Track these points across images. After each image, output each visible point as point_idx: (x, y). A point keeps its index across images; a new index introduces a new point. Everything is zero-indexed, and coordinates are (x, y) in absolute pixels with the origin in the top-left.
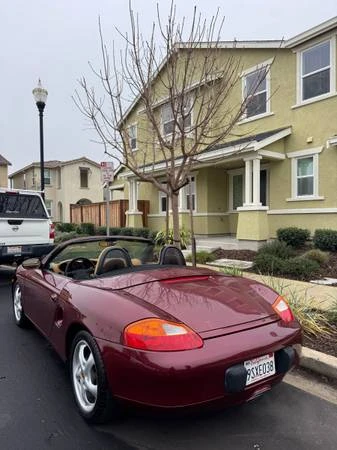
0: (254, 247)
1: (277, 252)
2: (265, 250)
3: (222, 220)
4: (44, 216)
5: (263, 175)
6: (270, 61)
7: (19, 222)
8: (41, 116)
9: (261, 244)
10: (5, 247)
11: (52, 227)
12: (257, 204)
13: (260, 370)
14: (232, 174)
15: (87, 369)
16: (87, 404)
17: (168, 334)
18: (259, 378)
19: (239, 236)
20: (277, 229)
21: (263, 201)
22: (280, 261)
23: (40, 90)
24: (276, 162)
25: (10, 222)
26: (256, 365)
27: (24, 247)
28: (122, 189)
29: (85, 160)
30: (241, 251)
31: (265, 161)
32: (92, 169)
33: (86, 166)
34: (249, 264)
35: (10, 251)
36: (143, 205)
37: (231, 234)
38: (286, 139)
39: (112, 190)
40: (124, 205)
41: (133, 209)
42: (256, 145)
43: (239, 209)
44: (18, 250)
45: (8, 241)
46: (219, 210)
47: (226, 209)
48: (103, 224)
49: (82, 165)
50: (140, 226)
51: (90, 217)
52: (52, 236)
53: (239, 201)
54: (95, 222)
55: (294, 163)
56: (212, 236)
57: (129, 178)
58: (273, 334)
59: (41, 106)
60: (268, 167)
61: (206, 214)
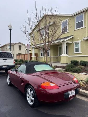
0: (65, 65)
1: (71, 66)
2: (68, 66)
3: (56, 58)
4: (12, 58)
5: (67, 47)
6: (68, 19)
7: (6, 60)
8: (10, 32)
9: (67, 64)
10: (2, 66)
11: (14, 61)
12: (65, 54)
14: (59, 47)
15: (31, 95)
17: (51, 85)
18: (71, 95)
19: (61, 63)
20: (70, 60)
21: (67, 53)
22: (72, 68)
23: (10, 26)
24: (70, 44)
25: (4, 60)
27: (7, 66)
28: (30, 51)
29: (20, 43)
30: (62, 66)
31: (67, 44)
32: (22, 45)
33: (20, 44)
34: (64, 69)
35: (4, 67)
36: (36, 55)
37: (58, 62)
38: (72, 38)
39: (28, 51)
40: (31, 54)
41: (33, 56)
42: (65, 40)
43: (61, 56)
44: (6, 67)
45: (3, 64)
46: (56, 56)
48: (26, 60)
49: (19, 44)
50: (35, 60)
51: (22, 58)
52: (14, 63)
53: (61, 54)
55: (75, 44)
56: (54, 62)
57: (32, 48)
59: (10, 30)
61: (52, 57)
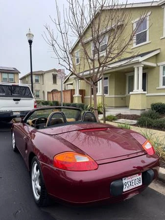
0: (138, 113)
1: (150, 115)
2: (144, 115)
3: (122, 99)
4: (32, 97)
5: (144, 75)
6: (149, 13)
7: (19, 100)
8: (31, 47)
9: (142, 111)
10: (12, 112)
11: (35, 102)
12: (141, 91)
13: (132, 183)
14: (128, 75)
15: (37, 176)
16: (37, 196)
17: (78, 161)
18: (132, 187)
19: (130, 108)
20: (151, 103)
21: (144, 89)
22: (152, 120)
23: (30, 34)
24: (152, 68)
25: (15, 100)
26: (130, 180)
27: (21, 112)
28: (72, 84)
29: (55, 70)
30: (131, 115)
31: (145, 68)
32: (58, 74)
33: (56, 73)
34: (135, 122)
35: (15, 114)
36: (82, 92)
37: (126, 106)
38: (157, 55)
39: (67, 85)
40: (72, 92)
41: (77, 94)
42: (141, 59)
43: (131, 93)
44: (19, 114)
45: (13, 109)
46: (121, 94)
47: (125, 94)
48: (63, 101)
49: (53, 73)
50: (81, 102)
51: (57, 98)
52: (35, 107)
53: (131, 89)
54: (59, 100)
55: (161, 69)
56: (116, 107)
57: (75, 78)
58: (143, 162)
59: (30, 42)
60: (147, 71)
61: (114, 96)
